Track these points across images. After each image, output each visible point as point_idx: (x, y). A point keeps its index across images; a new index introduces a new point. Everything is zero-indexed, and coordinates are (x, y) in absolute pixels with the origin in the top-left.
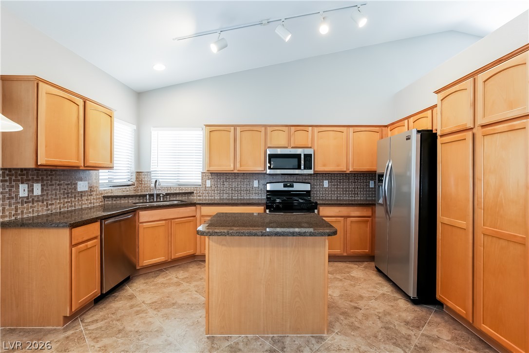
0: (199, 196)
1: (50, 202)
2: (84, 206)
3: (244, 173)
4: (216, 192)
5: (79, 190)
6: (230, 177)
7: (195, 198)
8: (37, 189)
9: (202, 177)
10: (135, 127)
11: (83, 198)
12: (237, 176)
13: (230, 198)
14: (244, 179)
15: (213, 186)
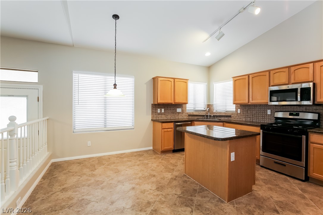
0: (234, 118)
1: (167, 115)
2: (179, 118)
3: (260, 105)
4: (243, 116)
5: (177, 111)
6: (252, 107)
7: (232, 119)
8: (163, 110)
9: (236, 107)
10: (206, 84)
11: (179, 115)
12: (256, 106)
13: (252, 120)
14: (260, 109)
15: (241, 113)
